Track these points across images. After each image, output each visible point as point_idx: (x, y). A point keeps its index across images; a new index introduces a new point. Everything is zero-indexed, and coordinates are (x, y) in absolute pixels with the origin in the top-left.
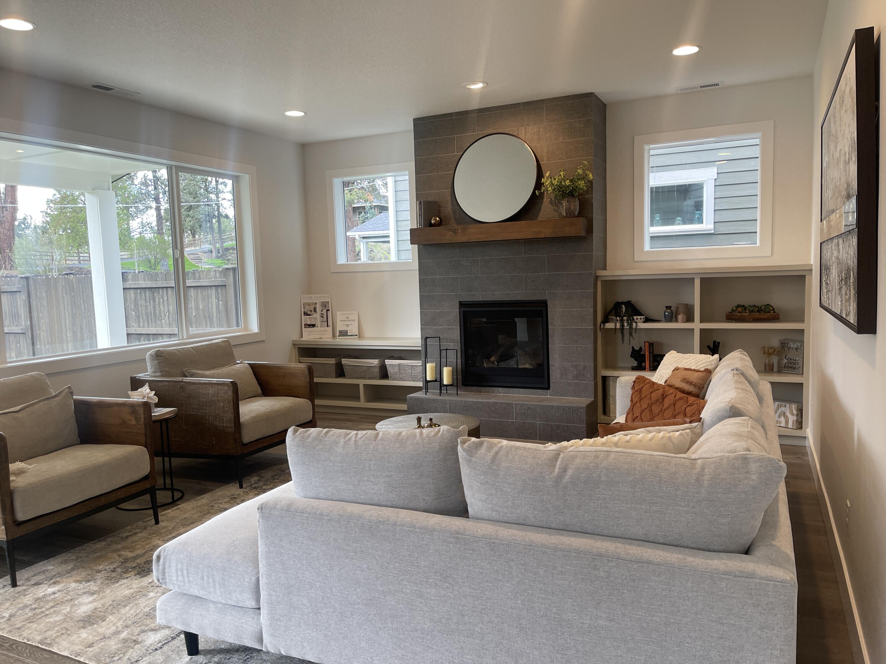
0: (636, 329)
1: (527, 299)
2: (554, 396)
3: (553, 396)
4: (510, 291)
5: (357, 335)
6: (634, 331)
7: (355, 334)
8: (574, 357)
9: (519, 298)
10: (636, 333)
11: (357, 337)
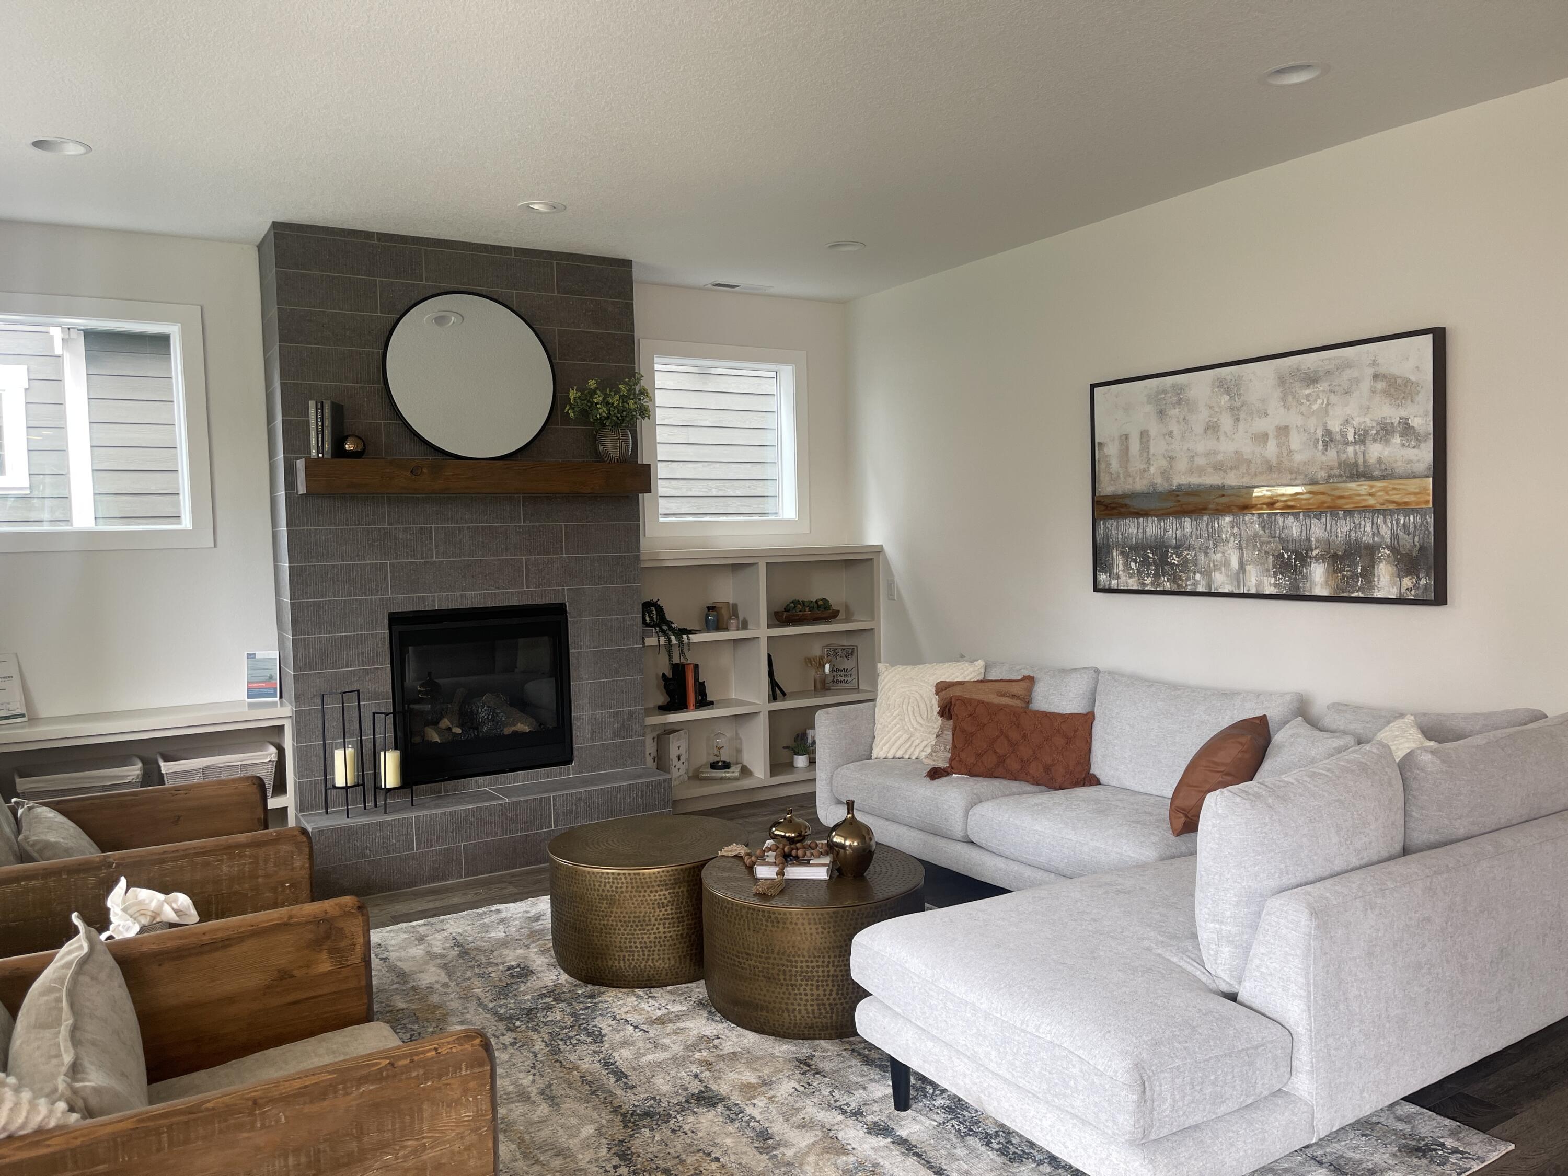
0: (689, 644)
1: (530, 603)
2: (582, 773)
3: (580, 773)
4: (499, 589)
5: (23, 716)
6: (686, 648)
7: (18, 712)
8: (613, 699)
9: (514, 601)
10: (689, 650)
11: (25, 719)
